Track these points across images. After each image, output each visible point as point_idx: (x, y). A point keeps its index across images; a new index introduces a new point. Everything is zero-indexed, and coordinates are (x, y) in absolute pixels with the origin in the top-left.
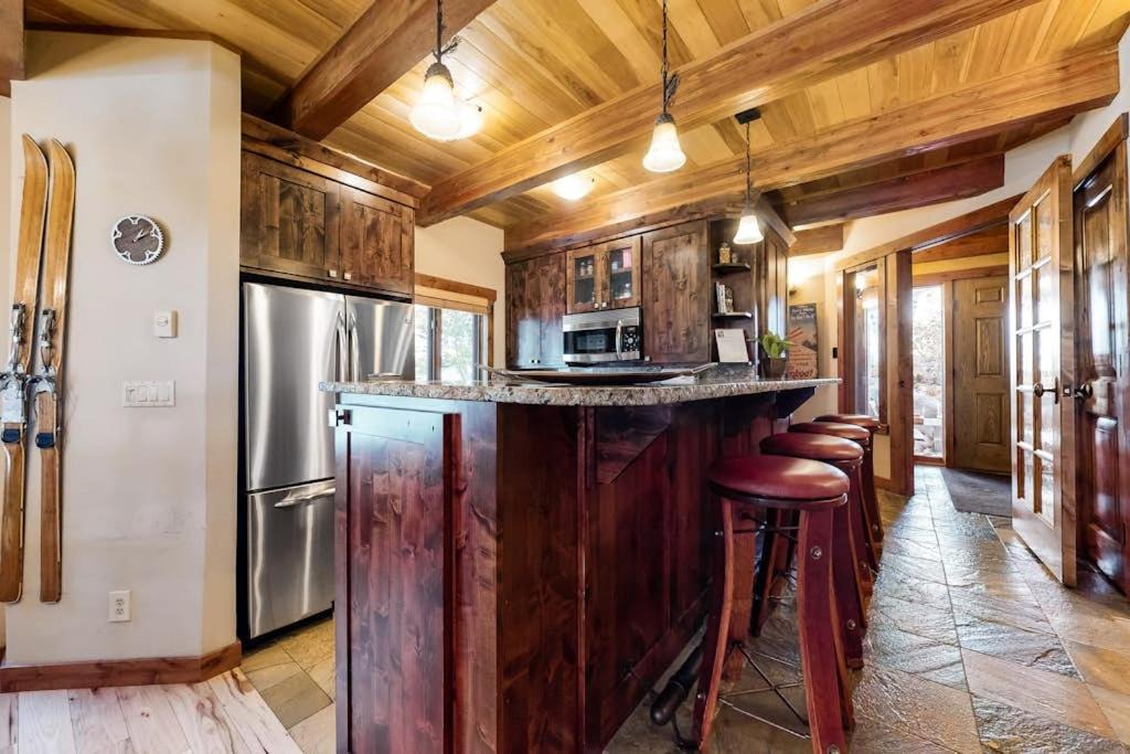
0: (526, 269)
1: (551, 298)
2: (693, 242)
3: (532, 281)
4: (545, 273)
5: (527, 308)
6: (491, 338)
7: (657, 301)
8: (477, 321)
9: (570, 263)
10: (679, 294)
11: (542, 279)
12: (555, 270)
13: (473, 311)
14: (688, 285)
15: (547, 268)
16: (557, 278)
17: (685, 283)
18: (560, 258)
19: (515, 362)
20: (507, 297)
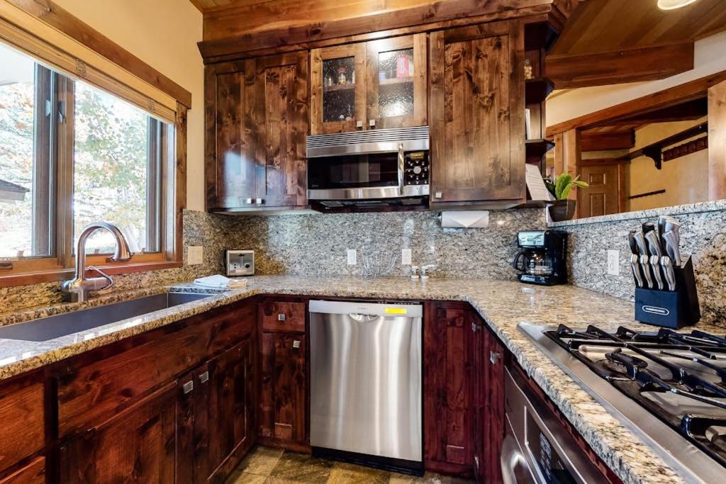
0: (242, 70)
1: (283, 114)
2: (503, 47)
3: (252, 89)
4: (274, 79)
5: (242, 126)
6: (181, 163)
7: (451, 120)
8: (157, 132)
9: (316, 66)
10: (483, 112)
11: (269, 87)
12: (290, 75)
13: (151, 109)
14: (496, 101)
15: (277, 71)
16: (294, 86)
17: (492, 98)
18: (300, 59)
19: (223, 202)
20: (209, 110)
